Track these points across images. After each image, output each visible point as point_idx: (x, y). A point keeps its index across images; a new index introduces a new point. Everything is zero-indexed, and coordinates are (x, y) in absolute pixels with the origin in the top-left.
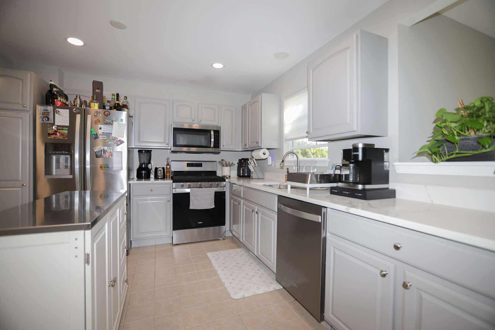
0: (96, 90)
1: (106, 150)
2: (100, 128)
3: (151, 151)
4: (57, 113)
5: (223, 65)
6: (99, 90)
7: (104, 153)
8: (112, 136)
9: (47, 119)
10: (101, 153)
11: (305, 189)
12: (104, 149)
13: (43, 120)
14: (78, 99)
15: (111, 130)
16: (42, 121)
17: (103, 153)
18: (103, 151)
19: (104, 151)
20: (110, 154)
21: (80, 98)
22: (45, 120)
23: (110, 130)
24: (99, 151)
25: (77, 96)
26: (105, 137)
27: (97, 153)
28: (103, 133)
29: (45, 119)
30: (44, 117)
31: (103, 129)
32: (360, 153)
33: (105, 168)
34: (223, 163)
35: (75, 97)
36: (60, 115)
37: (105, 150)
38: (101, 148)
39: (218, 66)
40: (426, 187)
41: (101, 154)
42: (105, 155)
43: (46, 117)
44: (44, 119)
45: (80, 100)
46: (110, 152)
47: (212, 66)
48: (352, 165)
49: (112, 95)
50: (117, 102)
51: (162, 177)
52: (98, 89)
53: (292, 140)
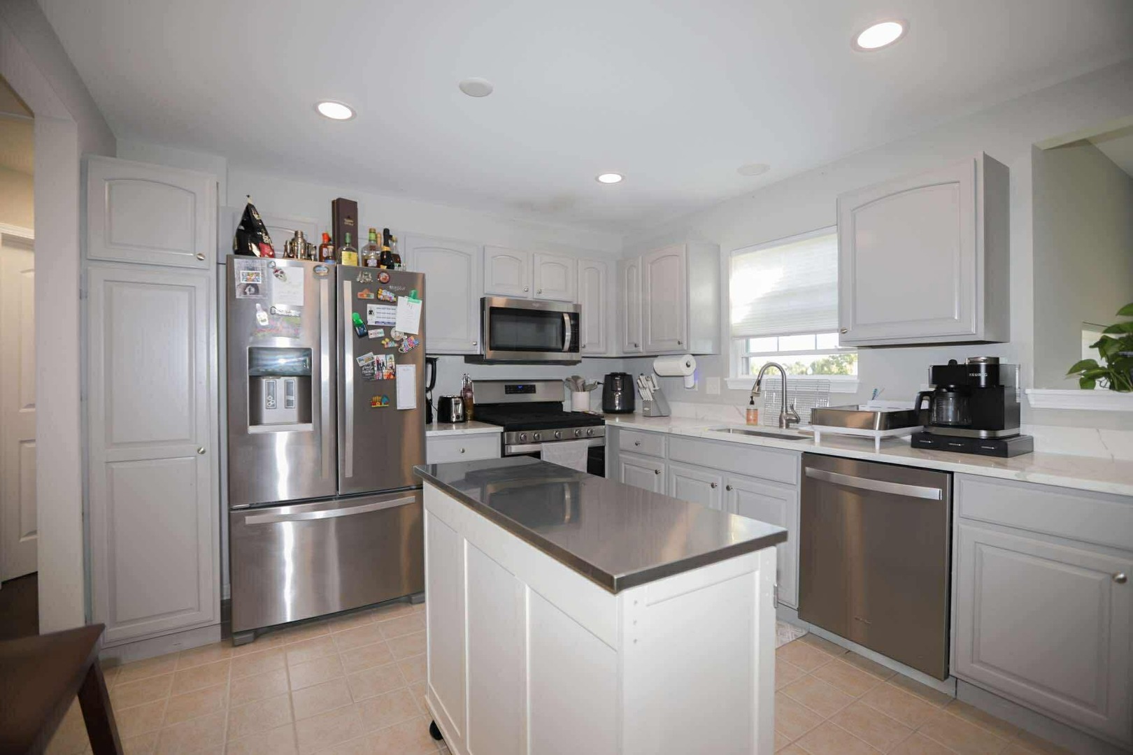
0: (345, 220)
1: (383, 364)
2: (371, 312)
3: (435, 360)
4: (277, 276)
5: (621, 175)
6: (352, 221)
7: (378, 369)
8: (397, 330)
9: (253, 290)
10: (373, 369)
11: (873, 440)
12: (378, 361)
13: (245, 293)
14: (300, 240)
15: (393, 316)
16: (243, 295)
17: (376, 369)
18: (376, 365)
19: (378, 364)
20: (392, 371)
21: (302, 237)
22: (248, 293)
23: (391, 316)
24: (368, 365)
25: (296, 234)
26: (381, 333)
27: (365, 369)
28: (376, 322)
29: (250, 290)
30: (248, 285)
31: (375, 313)
32: (983, 375)
33: (381, 404)
34: (576, 384)
35: (293, 236)
36: (285, 280)
37: (381, 362)
38: (373, 358)
39: (610, 178)
40: (1098, 431)
41: (372, 371)
42: (381, 374)
43: (252, 285)
44: (247, 290)
45: (304, 241)
46: (392, 367)
47: (597, 179)
48: (951, 394)
49: (370, 232)
50: (386, 249)
51: (461, 419)
52: (349, 218)
53: (747, 337)
